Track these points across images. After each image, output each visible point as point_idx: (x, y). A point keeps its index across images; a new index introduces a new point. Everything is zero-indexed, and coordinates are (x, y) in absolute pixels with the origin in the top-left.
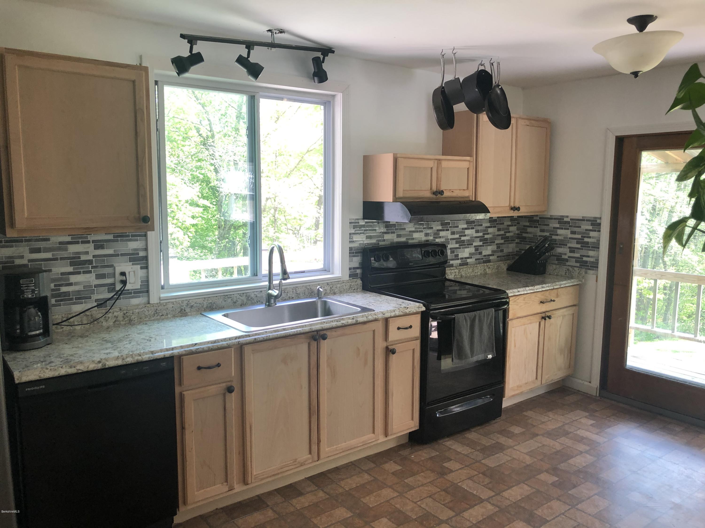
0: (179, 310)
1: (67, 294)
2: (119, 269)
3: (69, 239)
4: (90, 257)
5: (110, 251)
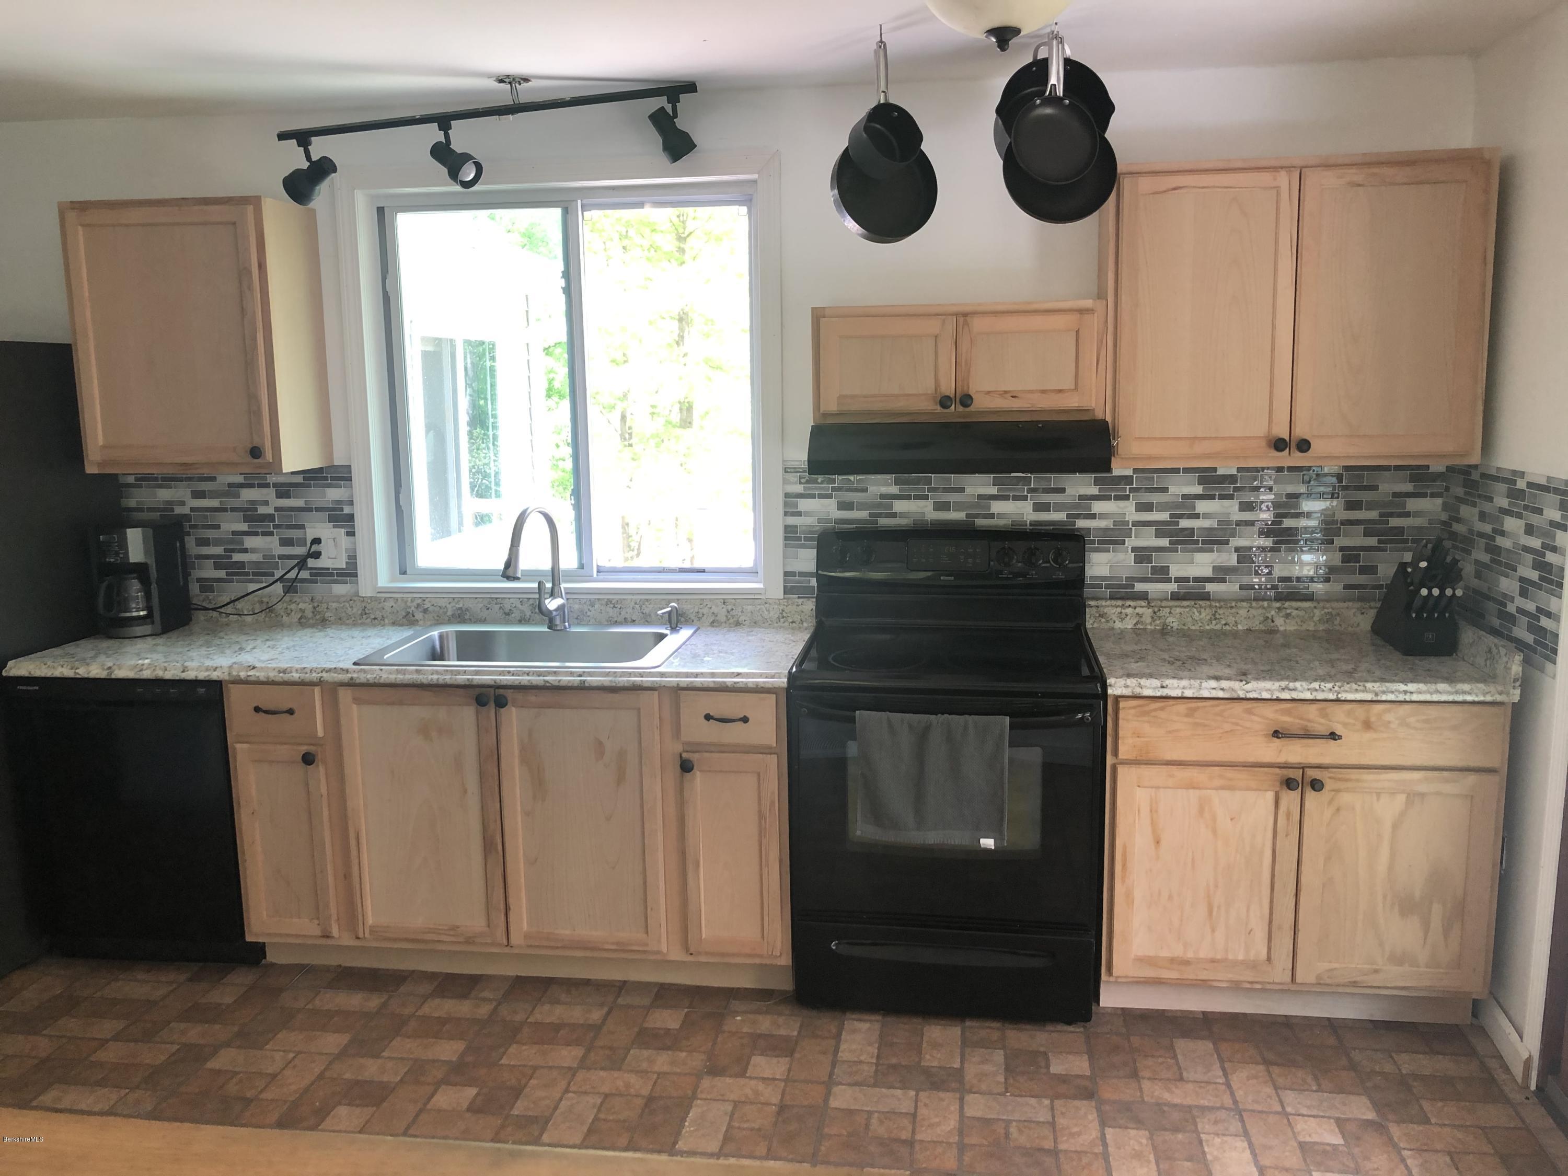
0: (404, 614)
1: (241, 565)
2: (310, 534)
3: (240, 479)
4: (269, 510)
5: (299, 503)
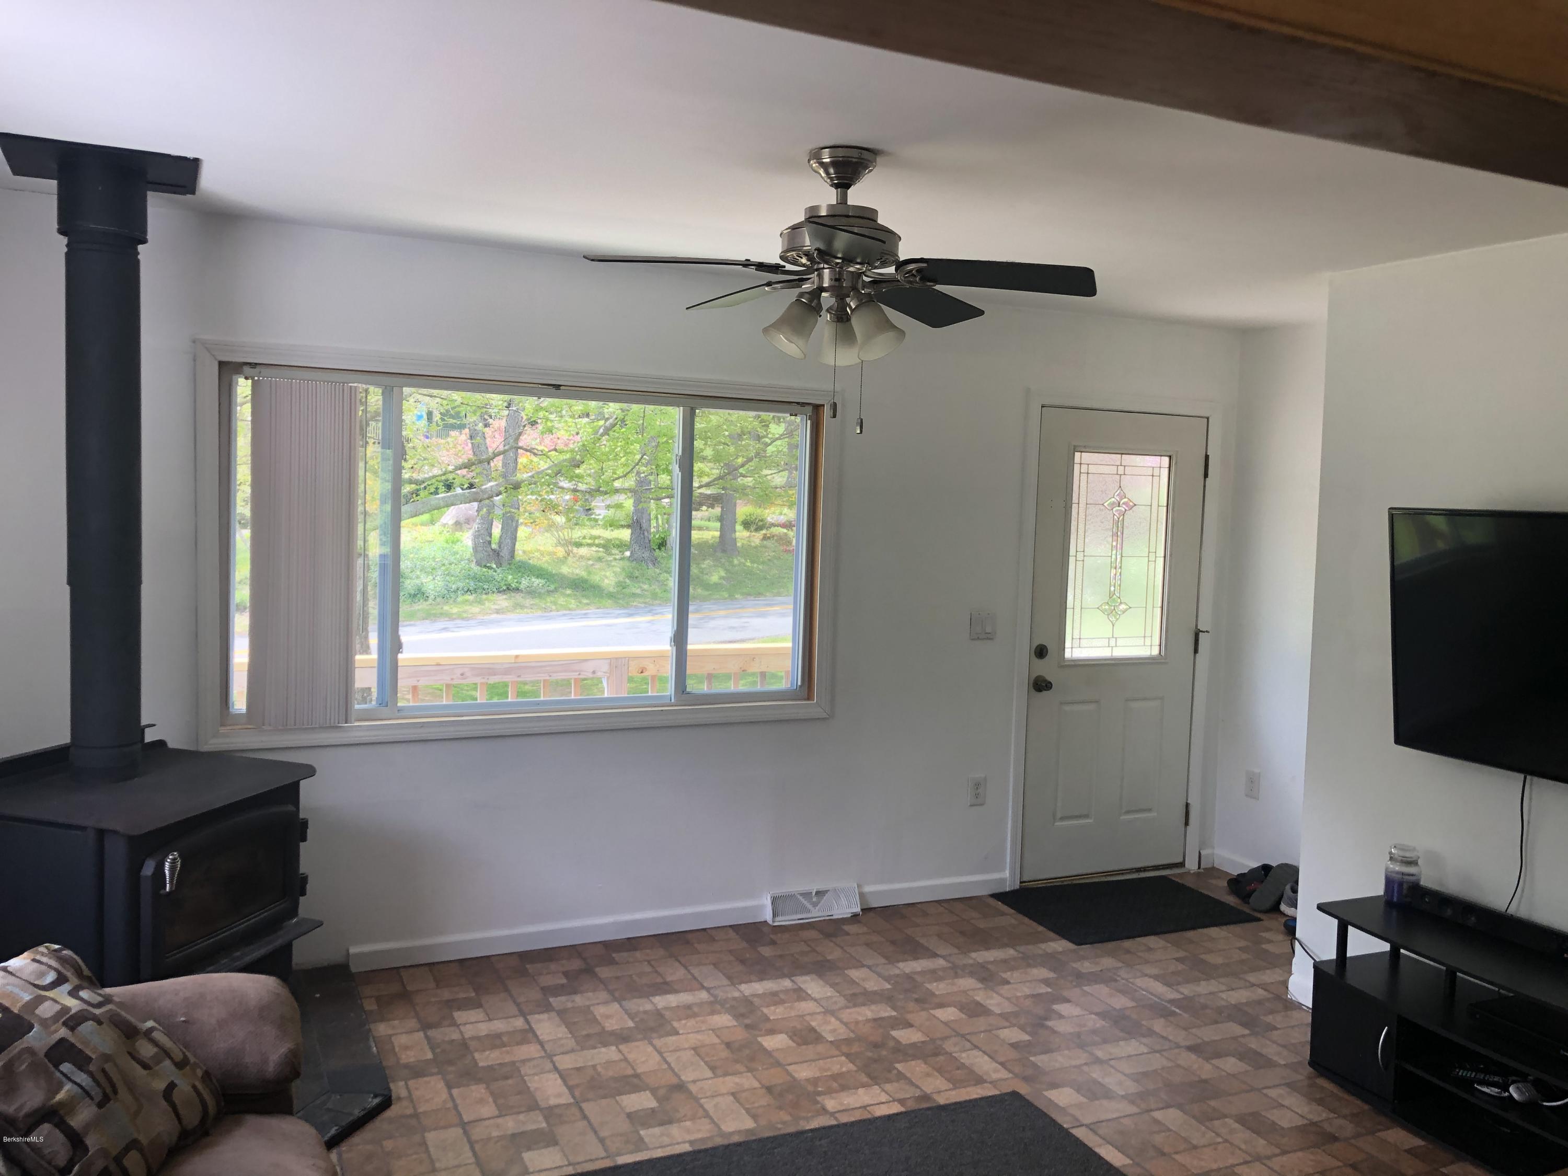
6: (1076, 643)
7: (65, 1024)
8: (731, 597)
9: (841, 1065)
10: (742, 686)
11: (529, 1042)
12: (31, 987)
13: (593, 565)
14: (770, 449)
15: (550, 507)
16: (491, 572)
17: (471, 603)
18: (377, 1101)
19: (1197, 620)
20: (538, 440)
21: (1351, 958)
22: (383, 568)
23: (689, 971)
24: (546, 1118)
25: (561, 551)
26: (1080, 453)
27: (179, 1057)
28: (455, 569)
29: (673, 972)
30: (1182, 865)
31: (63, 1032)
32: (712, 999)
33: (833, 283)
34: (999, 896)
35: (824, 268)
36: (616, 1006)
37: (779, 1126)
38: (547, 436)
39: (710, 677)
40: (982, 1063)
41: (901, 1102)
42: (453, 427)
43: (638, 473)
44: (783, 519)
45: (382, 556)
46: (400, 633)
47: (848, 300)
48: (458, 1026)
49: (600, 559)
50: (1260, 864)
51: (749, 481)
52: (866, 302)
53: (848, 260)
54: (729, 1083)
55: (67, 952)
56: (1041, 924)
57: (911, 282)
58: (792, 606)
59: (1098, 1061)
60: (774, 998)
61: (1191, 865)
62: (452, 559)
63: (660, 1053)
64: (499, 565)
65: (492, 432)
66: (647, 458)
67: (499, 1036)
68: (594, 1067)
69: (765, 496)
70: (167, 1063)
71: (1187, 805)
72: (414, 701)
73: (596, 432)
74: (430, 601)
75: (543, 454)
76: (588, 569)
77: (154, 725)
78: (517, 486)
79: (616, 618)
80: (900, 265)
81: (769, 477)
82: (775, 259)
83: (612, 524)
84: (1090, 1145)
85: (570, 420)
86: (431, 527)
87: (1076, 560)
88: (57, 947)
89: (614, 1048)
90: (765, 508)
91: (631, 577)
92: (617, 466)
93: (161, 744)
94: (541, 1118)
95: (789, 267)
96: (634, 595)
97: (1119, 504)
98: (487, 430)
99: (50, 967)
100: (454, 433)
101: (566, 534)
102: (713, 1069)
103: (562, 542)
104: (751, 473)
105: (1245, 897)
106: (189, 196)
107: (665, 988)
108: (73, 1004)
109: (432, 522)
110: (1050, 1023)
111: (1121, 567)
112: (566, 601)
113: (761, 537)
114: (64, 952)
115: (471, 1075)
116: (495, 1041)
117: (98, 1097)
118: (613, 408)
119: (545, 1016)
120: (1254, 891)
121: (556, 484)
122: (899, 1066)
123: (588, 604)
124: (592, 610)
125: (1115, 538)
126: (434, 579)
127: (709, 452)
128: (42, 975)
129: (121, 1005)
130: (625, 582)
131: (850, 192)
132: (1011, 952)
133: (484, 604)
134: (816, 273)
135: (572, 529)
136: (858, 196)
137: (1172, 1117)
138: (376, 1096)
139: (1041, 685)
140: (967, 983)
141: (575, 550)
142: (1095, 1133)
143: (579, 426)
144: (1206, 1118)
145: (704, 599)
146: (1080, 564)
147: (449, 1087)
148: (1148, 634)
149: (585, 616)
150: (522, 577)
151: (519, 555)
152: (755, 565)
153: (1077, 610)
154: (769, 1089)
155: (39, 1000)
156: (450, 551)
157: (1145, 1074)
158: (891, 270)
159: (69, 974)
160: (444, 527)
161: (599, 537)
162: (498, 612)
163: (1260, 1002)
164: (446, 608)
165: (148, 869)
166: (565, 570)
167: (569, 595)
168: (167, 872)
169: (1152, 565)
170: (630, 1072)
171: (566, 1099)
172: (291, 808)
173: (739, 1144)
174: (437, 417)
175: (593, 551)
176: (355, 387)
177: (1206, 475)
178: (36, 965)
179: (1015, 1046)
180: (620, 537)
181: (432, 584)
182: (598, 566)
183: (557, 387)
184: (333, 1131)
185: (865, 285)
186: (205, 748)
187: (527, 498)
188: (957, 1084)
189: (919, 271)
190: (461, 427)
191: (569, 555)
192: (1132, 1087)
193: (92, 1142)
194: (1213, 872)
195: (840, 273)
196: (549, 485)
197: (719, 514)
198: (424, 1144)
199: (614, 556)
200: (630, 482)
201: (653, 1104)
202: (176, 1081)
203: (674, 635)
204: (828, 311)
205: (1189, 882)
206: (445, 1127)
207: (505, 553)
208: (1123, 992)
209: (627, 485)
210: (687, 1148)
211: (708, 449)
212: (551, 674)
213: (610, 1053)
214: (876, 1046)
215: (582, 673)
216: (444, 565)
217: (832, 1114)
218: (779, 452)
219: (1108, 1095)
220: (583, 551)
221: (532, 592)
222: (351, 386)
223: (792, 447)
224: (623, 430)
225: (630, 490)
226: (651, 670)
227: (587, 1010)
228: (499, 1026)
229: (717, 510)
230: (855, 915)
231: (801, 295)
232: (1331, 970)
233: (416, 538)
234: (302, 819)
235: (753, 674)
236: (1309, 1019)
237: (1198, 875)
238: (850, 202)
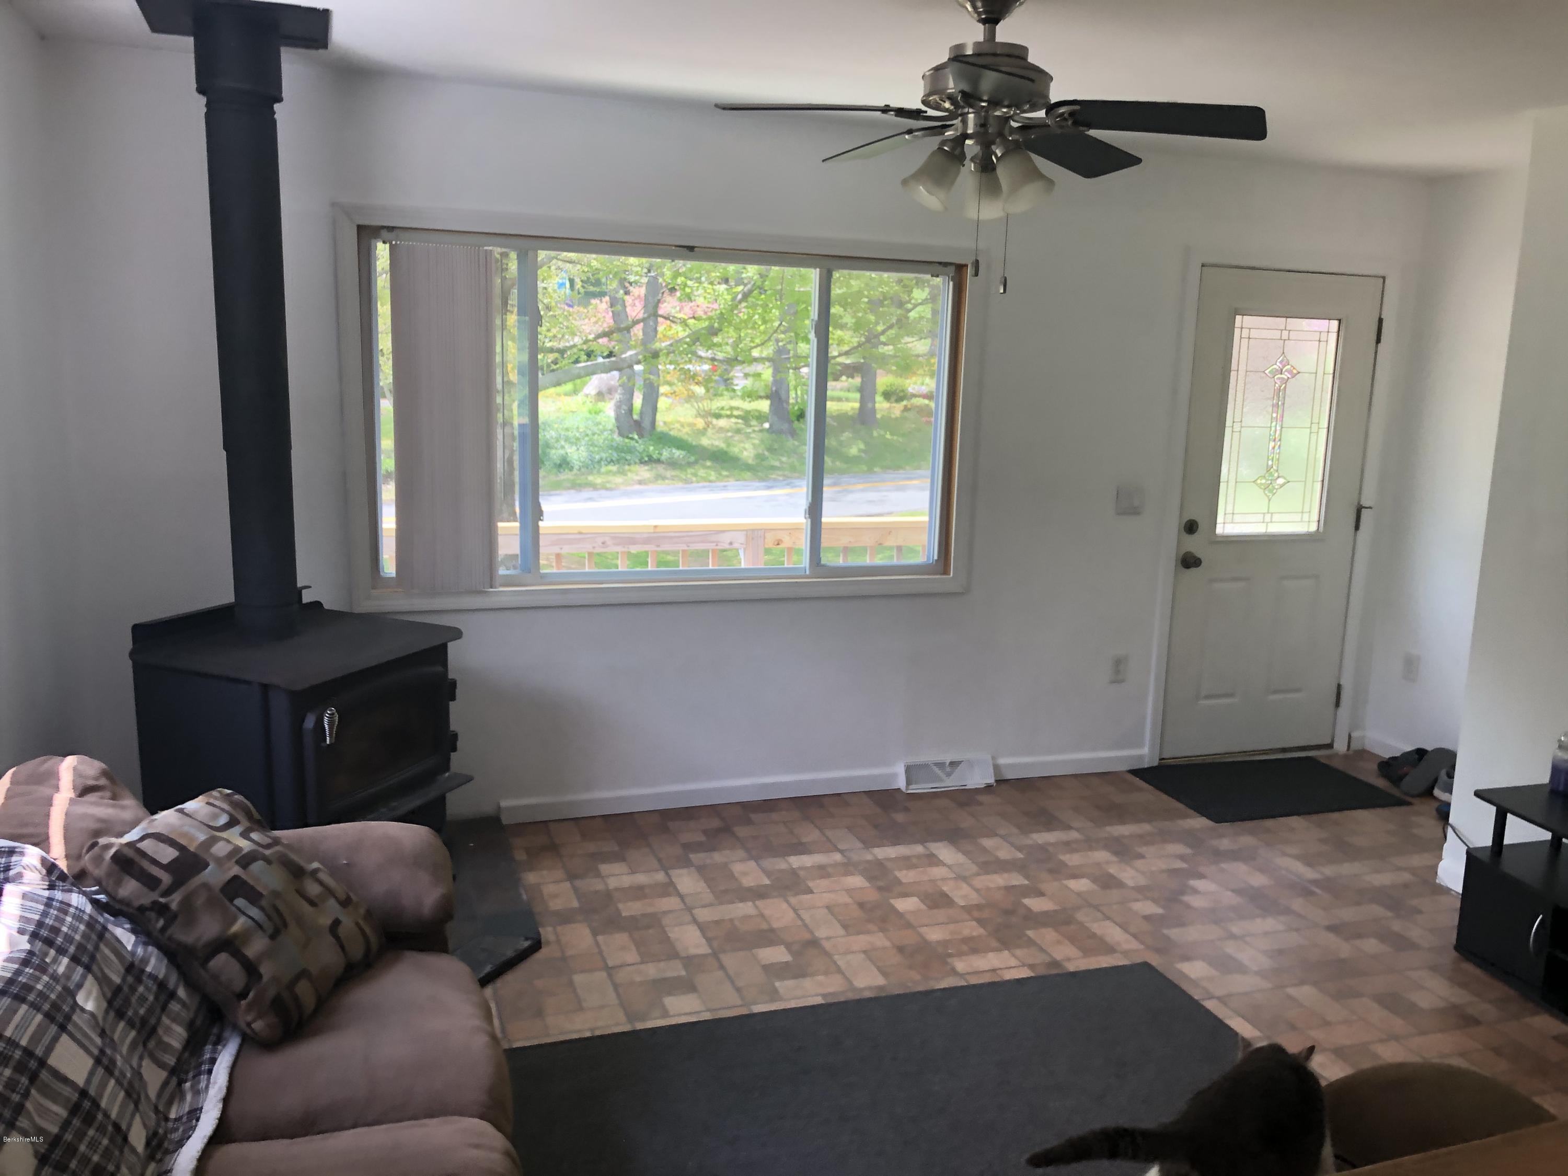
6: (1229, 517)
7: (237, 862)
8: (870, 471)
9: (971, 929)
10: (879, 560)
11: (669, 895)
12: (205, 827)
13: (731, 437)
14: (912, 315)
15: (691, 377)
16: (633, 443)
17: (615, 474)
18: (526, 944)
19: (1360, 493)
20: (678, 308)
21: (1506, 845)
22: (522, 436)
23: (824, 834)
24: (686, 967)
25: (700, 423)
26: (1241, 316)
27: (342, 896)
28: (599, 439)
29: (810, 834)
30: (1330, 746)
31: (236, 870)
32: (846, 861)
33: (978, 129)
34: (1135, 772)
35: (968, 113)
36: (752, 864)
37: (910, 984)
38: (686, 303)
39: (846, 550)
40: (1114, 933)
41: (1031, 967)
42: (594, 295)
43: (777, 341)
44: (924, 389)
45: (521, 426)
46: (541, 500)
47: (993, 147)
48: (602, 878)
49: (738, 431)
50: (1413, 748)
51: (888, 350)
52: (1013, 149)
53: (995, 103)
54: (861, 941)
55: (238, 797)
56: (1179, 800)
57: (1061, 127)
58: (929, 480)
59: (1233, 937)
60: (907, 862)
61: (1340, 746)
62: (595, 429)
63: (795, 911)
64: (641, 436)
65: (633, 300)
66: (786, 325)
67: (641, 888)
68: (731, 920)
69: (906, 366)
70: (332, 902)
71: (1339, 687)
72: (558, 568)
73: (734, 299)
74: (575, 471)
75: (684, 323)
76: (727, 441)
77: (310, 587)
78: (656, 355)
79: (755, 490)
80: (1052, 108)
81: (910, 345)
82: (916, 104)
83: (750, 395)
84: (1220, 1016)
85: (710, 286)
86: (575, 397)
87: (1233, 431)
88: (229, 791)
89: (750, 904)
90: (907, 378)
91: (771, 450)
92: (756, 335)
93: (317, 605)
94: (680, 966)
95: (931, 112)
96: (773, 468)
97: (1282, 370)
98: (626, 298)
99: (223, 810)
100: (594, 301)
101: (706, 405)
102: (845, 927)
103: (702, 413)
104: (891, 342)
105: (1396, 780)
106: (321, 51)
107: (800, 849)
108: (245, 845)
109: (575, 392)
110: (1186, 898)
111: (1280, 440)
112: (706, 473)
113: (902, 408)
114: (236, 797)
115: (615, 923)
116: (638, 892)
117: (270, 931)
118: (751, 271)
119: (684, 871)
120: (1406, 774)
121: (694, 353)
122: (1030, 933)
123: (727, 476)
124: (732, 482)
125: (1275, 409)
126: (578, 449)
127: (848, 319)
128: (215, 817)
129: (288, 846)
130: (764, 454)
131: (999, 28)
132: (1146, 827)
133: (626, 475)
134: (960, 118)
135: (711, 400)
136: (1006, 32)
137: (1306, 993)
138: (527, 939)
139: (1189, 562)
140: (1101, 856)
141: (714, 421)
142: (1225, 1004)
143: (716, 294)
144: (1340, 996)
145: (842, 472)
146: (1236, 435)
147: (595, 933)
148: (1307, 509)
149: (725, 488)
150: (663, 448)
151: (660, 426)
152: (895, 438)
153: (1232, 483)
154: (901, 949)
155: (212, 841)
156: (593, 422)
157: (1281, 952)
158: (1041, 114)
159: (240, 816)
160: (587, 397)
161: (737, 409)
162: (640, 482)
163: (1406, 886)
164: (590, 478)
165: (310, 722)
166: (705, 442)
167: (709, 468)
168: (326, 726)
169: (1314, 437)
170: (765, 926)
171: (704, 949)
172: (439, 669)
173: (870, 1000)
174: (578, 285)
175: (732, 422)
176: (491, 251)
177: (1378, 341)
178: (211, 808)
179: (1147, 918)
180: (759, 408)
181: (577, 454)
182: (737, 438)
183: (691, 249)
184: (488, 969)
185: (1013, 131)
186: (358, 610)
187: (664, 366)
188: (1087, 952)
189: (1072, 114)
190: (602, 294)
191: (708, 426)
192: (1265, 962)
193: (266, 970)
194: (1363, 754)
195: (986, 118)
196: (687, 355)
197: (859, 385)
198: (571, 984)
199: (752, 428)
200: (768, 351)
201: (787, 958)
202: (341, 918)
203: (809, 507)
204: (972, 160)
205: (1336, 764)
206: (591, 971)
207: (646, 424)
208: (1262, 870)
209: (764, 354)
210: (819, 1000)
211: (847, 315)
212: (689, 545)
213: (746, 908)
214: (1008, 912)
215: (719, 544)
216: (587, 435)
217: (961, 975)
218: (921, 318)
219: (1241, 969)
220: (722, 423)
221: (673, 464)
222: (486, 250)
223: (935, 312)
224: (763, 296)
225: (768, 359)
226: (787, 542)
227: (725, 866)
228: (641, 879)
229: (857, 381)
230: (989, 787)
231: (944, 143)
232: (1485, 857)
233: (560, 408)
234: (451, 679)
235: (891, 548)
236: (1458, 905)
237: (1346, 757)
238: (999, 39)
